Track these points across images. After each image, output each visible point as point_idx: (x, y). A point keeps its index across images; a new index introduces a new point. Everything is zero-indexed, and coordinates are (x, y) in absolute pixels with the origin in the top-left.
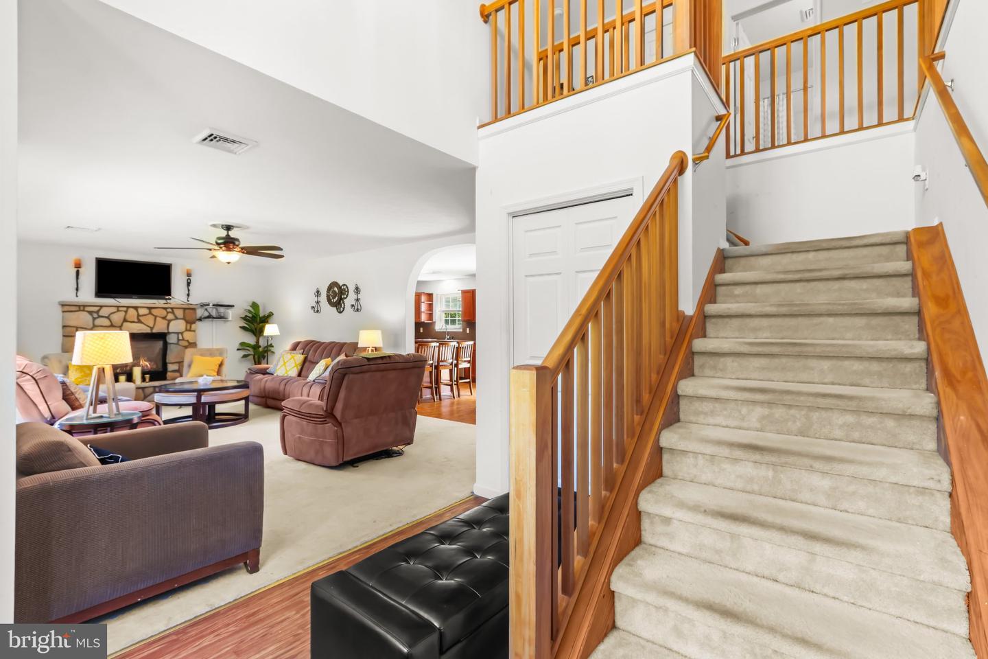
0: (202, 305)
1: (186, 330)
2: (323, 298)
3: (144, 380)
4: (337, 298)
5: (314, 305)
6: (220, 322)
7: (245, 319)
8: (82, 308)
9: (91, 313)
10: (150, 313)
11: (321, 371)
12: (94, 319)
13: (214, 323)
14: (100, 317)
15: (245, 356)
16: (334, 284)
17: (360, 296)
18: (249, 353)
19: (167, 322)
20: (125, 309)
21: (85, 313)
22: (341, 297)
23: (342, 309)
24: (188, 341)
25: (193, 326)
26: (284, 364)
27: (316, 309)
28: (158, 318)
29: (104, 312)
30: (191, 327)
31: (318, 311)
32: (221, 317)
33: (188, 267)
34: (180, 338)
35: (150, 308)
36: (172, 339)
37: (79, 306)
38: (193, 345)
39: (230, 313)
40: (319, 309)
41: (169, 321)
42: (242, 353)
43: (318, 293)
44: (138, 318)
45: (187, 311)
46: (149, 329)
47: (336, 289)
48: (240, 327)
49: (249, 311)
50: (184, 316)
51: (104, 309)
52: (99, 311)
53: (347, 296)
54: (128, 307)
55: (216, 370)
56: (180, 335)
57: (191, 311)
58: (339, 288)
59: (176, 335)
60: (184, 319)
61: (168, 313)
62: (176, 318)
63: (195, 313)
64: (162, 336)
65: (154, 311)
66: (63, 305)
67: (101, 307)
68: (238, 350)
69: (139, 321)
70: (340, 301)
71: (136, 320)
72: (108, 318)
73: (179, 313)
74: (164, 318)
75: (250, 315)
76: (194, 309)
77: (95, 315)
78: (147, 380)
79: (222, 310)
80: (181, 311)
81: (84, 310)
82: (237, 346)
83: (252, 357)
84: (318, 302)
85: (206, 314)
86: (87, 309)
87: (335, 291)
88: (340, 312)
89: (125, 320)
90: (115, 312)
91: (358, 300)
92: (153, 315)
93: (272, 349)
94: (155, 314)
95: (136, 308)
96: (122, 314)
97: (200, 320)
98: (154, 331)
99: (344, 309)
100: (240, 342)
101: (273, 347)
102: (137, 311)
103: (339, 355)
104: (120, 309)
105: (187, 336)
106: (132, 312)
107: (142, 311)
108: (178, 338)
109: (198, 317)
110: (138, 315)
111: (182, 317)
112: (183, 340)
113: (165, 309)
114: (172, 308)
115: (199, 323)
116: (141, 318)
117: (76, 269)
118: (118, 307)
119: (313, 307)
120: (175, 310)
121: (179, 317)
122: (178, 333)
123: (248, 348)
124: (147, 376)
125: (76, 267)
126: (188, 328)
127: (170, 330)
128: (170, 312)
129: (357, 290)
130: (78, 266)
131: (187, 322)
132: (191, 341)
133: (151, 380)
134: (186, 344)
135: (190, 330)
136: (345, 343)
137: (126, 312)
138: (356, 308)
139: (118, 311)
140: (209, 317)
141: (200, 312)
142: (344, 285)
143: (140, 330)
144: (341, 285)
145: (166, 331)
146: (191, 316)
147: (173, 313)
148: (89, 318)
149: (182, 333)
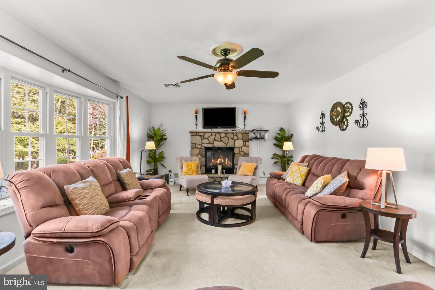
0: (252, 131)
1: (243, 146)
2: (327, 119)
3: (222, 173)
4: (339, 118)
5: (319, 125)
6: (262, 141)
7: (276, 138)
8: (197, 134)
9: (201, 136)
10: (226, 136)
11: (319, 189)
12: (202, 139)
13: (259, 141)
14: (204, 138)
15: (275, 163)
16: (338, 104)
17: (366, 111)
18: (279, 161)
19: (234, 141)
20: (215, 134)
21: (199, 136)
22: (344, 114)
23: (345, 127)
24: (244, 152)
25: (247, 143)
26: (292, 173)
27: (321, 129)
28: (230, 139)
29: (206, 135)
30: (246, 144)
31: (322, 131)
32: (262, 138)
33: (245, 109)
34: (240, 150)
35: (226, 133)
36: (236, 151)
37: (196, 133)
38: (246, 154)
39: (267, 135)
40: (324, 129)
41: (235, 140)
42: (274, 160)
43: (323, 115)
44: (220, 139)
45: (244, 134)
46: (225, 145)
47: (339, 109)
48: (273, 144)
49: (279, 134)
50: (242, 137)
51: (206, 134)
52: (204, 135)
53: (351, 113)
54: (216, 133)
55: (253, 172)
56: (240, 149)
57: (246, 134)
58: (343, 106)
59: (238, 148)
60: (242, 139)
61: (234, 136)
62: (238, 139)
63: (248, 136)
64: (232, 149)
65: (228, 135)
66: (191, 133)
67: (205, 133)
68: (272, 158)
69: (221, 141)
70: (343, 119)
71: (220, 140)
72: (207, 139)
73: (240, 136)
74: (233, 139)
75: (280, 137)
76: (248, 133)
77: (203, 138)
78: (224, 173)
79: (263, 133)
80: (241, 134)
81: (198, 135)
82: (271, 156)
83: (279, 164)
84: (322, 123)
85: (254, 136)
86: (200, 134)
87: (338, 111)
88: (343, 130)
89: (215, 140)
90: (210, 136)
91: (363, 115)
92: (227, 137)
93: (292, 159)
94: (228, 136)
95: (220, 133)
96: (213, 137)
97: (251, 139)
98: (228, 146)
99: (347, 126)
100: (273, 154)
101: (293, 157)
102: (220, 135)
103: (339, 172)
104: (213, 134)
105: (244, 149)
106: (218, 135)
107: (223, 135)
108: (239, 150)
109: (250, 138)
110: (221, 137)
111: (241, 138)
112: (242, 151)
113: (233, 133)
114: (236, 133)
115: (250, 142)
116: (222, 139)
117: (196, 114)
118: (212, 133)
119: (318, 127)
120: (237, 134)
121: (240, 138)
122: (239, 147)
123: (278, 158)
124: (224, 171)
125: (195, 114)
126: (244, 144)
127: (236, 146)
128: (235, 135)
129: (363, 104)
130: (196, 113)
131: (244, 141)
132: (246, 152)
133: (226, 173)
134: (243, 154)
135: (245, 146)
136: (348, 160)
137: (215, 136)
138: (362, 123)
139: (212, 135)
140: (256, 138)
141: (251, 135)
142: (347, 103)
143: (221, 145)
144: (344, 103)
145: (233, 146)
146: (246, 137)
147: (237, 135)
148: (200, 139)
149: (241, 147)
